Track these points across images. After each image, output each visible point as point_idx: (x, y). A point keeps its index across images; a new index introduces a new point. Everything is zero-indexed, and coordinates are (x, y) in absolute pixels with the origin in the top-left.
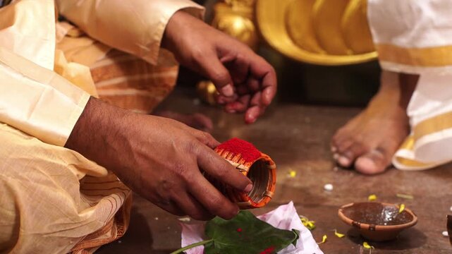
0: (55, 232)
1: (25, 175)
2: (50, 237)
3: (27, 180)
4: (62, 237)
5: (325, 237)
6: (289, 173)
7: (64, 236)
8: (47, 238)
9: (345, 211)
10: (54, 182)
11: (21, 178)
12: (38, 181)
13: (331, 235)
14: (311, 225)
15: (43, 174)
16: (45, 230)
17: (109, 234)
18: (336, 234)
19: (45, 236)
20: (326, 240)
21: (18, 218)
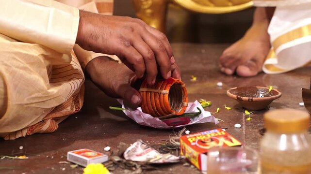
0: (32, 103)
1: (8, 63)
2: (29, 107)
3: (10, 66)
4: (37, 108)
5: (218, 109)
6: (192, 78)
7: (39, 106)
8: (26, 108)
9: (231, 91)
10: (29, 67)
11: (6, 65)
12: (17, 67)
13: (223, 109)
14: (209, 104)
15: (21, 62)
16: (25, 101)
17: (69, 108)
18: (226, 107)
19: (25, 106)
20: (219, 111)
21: (6, 94)
